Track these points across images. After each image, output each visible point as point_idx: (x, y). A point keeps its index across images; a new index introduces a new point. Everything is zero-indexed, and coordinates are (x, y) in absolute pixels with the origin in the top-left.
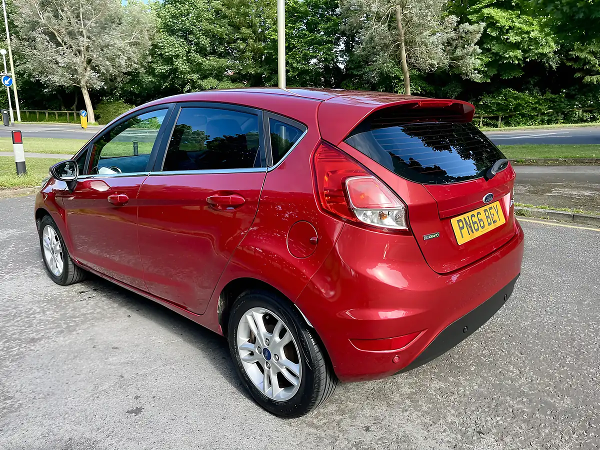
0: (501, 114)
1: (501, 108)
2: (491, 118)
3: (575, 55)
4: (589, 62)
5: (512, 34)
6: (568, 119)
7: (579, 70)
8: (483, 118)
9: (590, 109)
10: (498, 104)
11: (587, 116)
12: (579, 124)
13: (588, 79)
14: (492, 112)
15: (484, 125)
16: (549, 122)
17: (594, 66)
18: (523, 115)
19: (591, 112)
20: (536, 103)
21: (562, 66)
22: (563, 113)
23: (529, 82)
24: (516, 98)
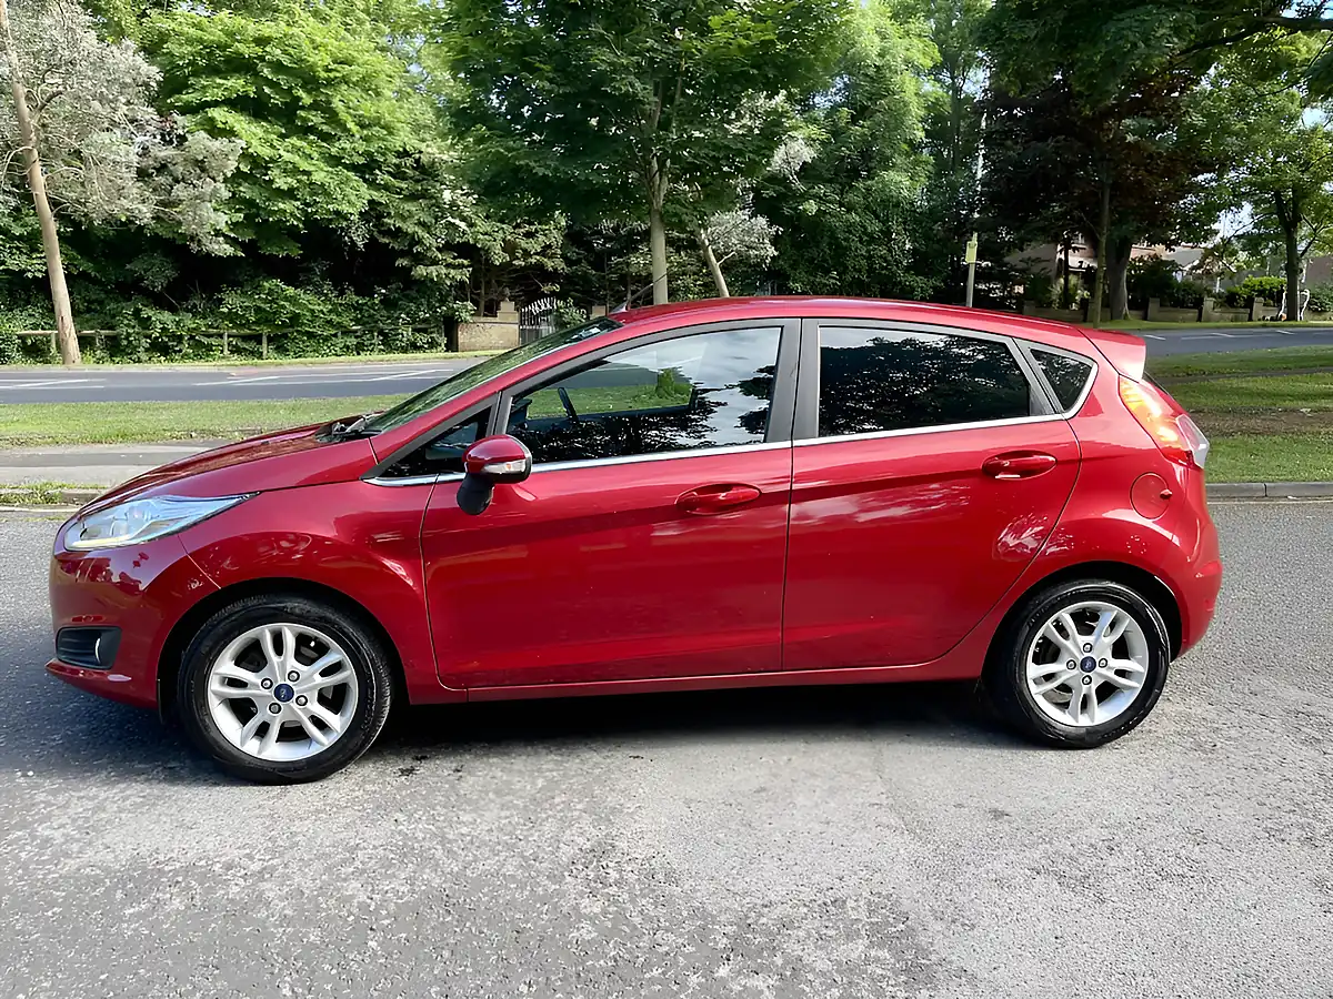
0: (266, 330)
1: (265, 318)
2: (245, 338)
3: (394, 225)
4: (420, 242)
5: (276, 171)
6: (389, 344)
7: (403, 254)
8: (229, 336)
9: (423, 326)
10: (258, 310)
11: (422, 339)
12: (410, 355)
13: (421, 271)
14: (247, 324)
15: (232, 352)
16: (359, 349)
17: (429, 249)
18: (311, 335)
19: (425, 331)
20: (330, 311)
21: (372, 243)
22: (381, 332)
23: (311, 270)
24: (293, 300)
